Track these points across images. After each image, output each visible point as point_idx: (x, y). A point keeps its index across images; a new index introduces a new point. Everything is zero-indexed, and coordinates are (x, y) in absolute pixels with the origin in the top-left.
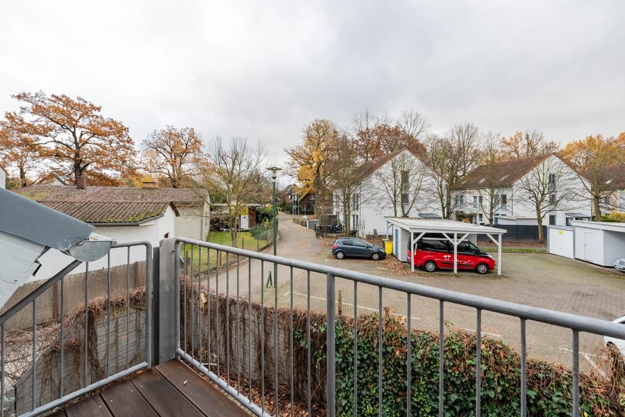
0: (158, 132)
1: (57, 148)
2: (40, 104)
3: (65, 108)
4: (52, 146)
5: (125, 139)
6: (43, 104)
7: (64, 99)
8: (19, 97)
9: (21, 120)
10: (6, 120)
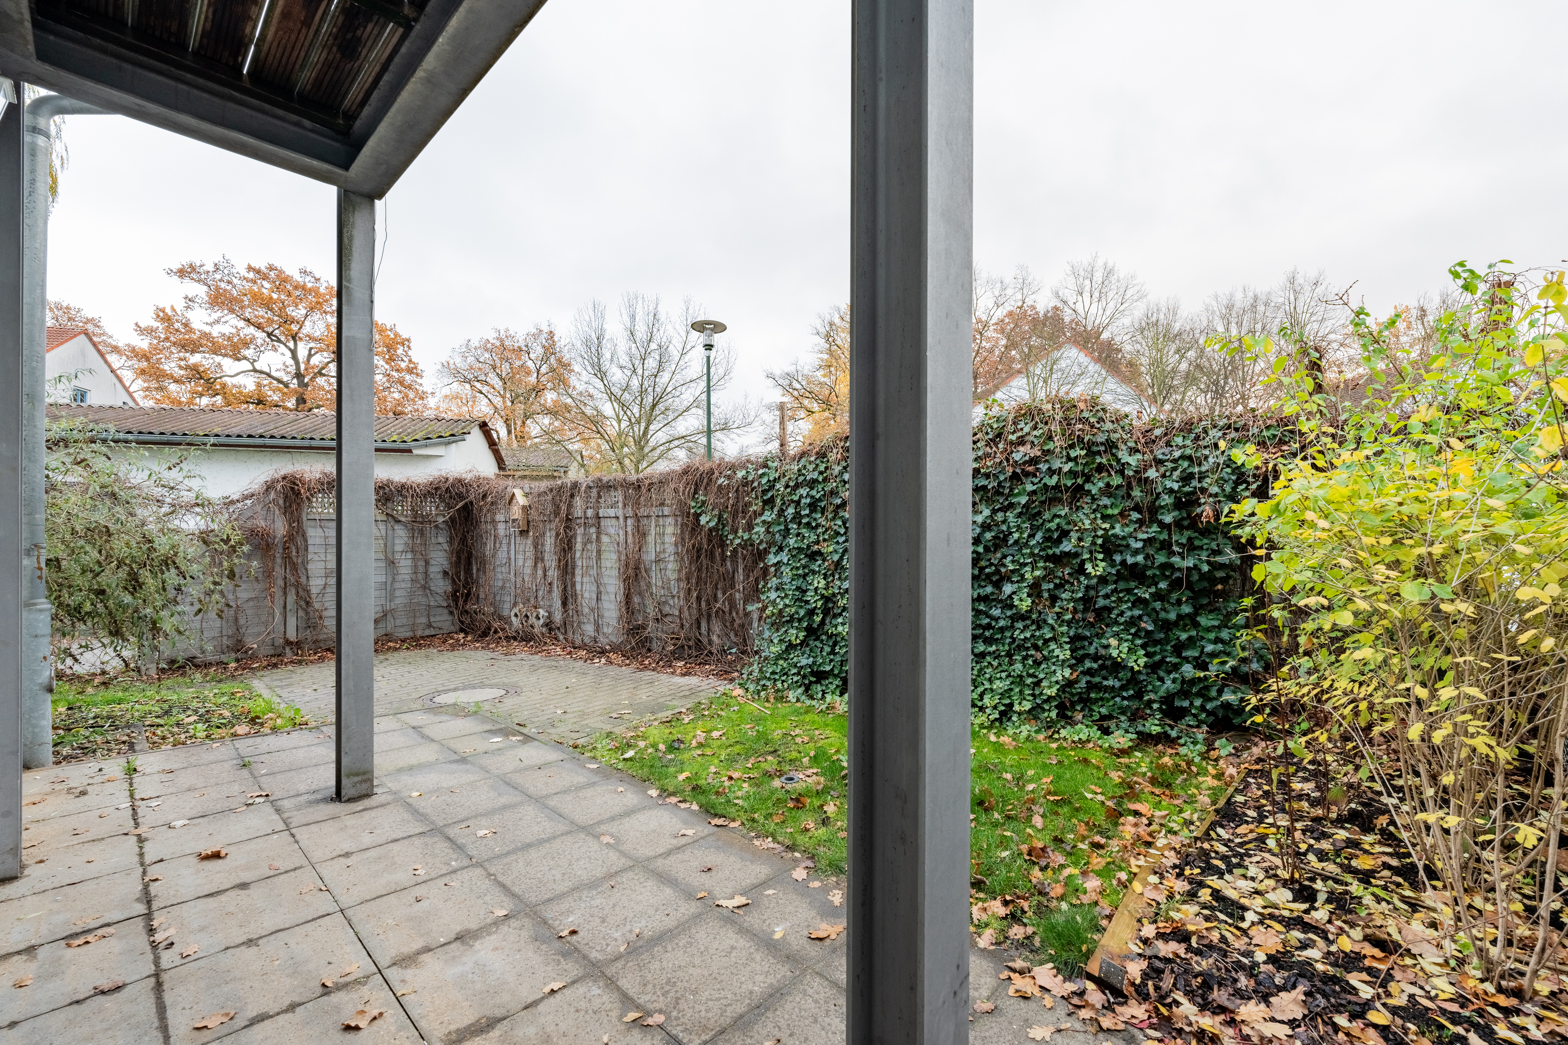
0: (475, 343)
1: (259, 385)
2: (223, 285)
3: (275, 296)
4: (249, 384)
5: (403, 365)
6: (229, 287)
7: (272, 274)
8: (182, 273)
9: (186, 325)
10: (156, 324)
